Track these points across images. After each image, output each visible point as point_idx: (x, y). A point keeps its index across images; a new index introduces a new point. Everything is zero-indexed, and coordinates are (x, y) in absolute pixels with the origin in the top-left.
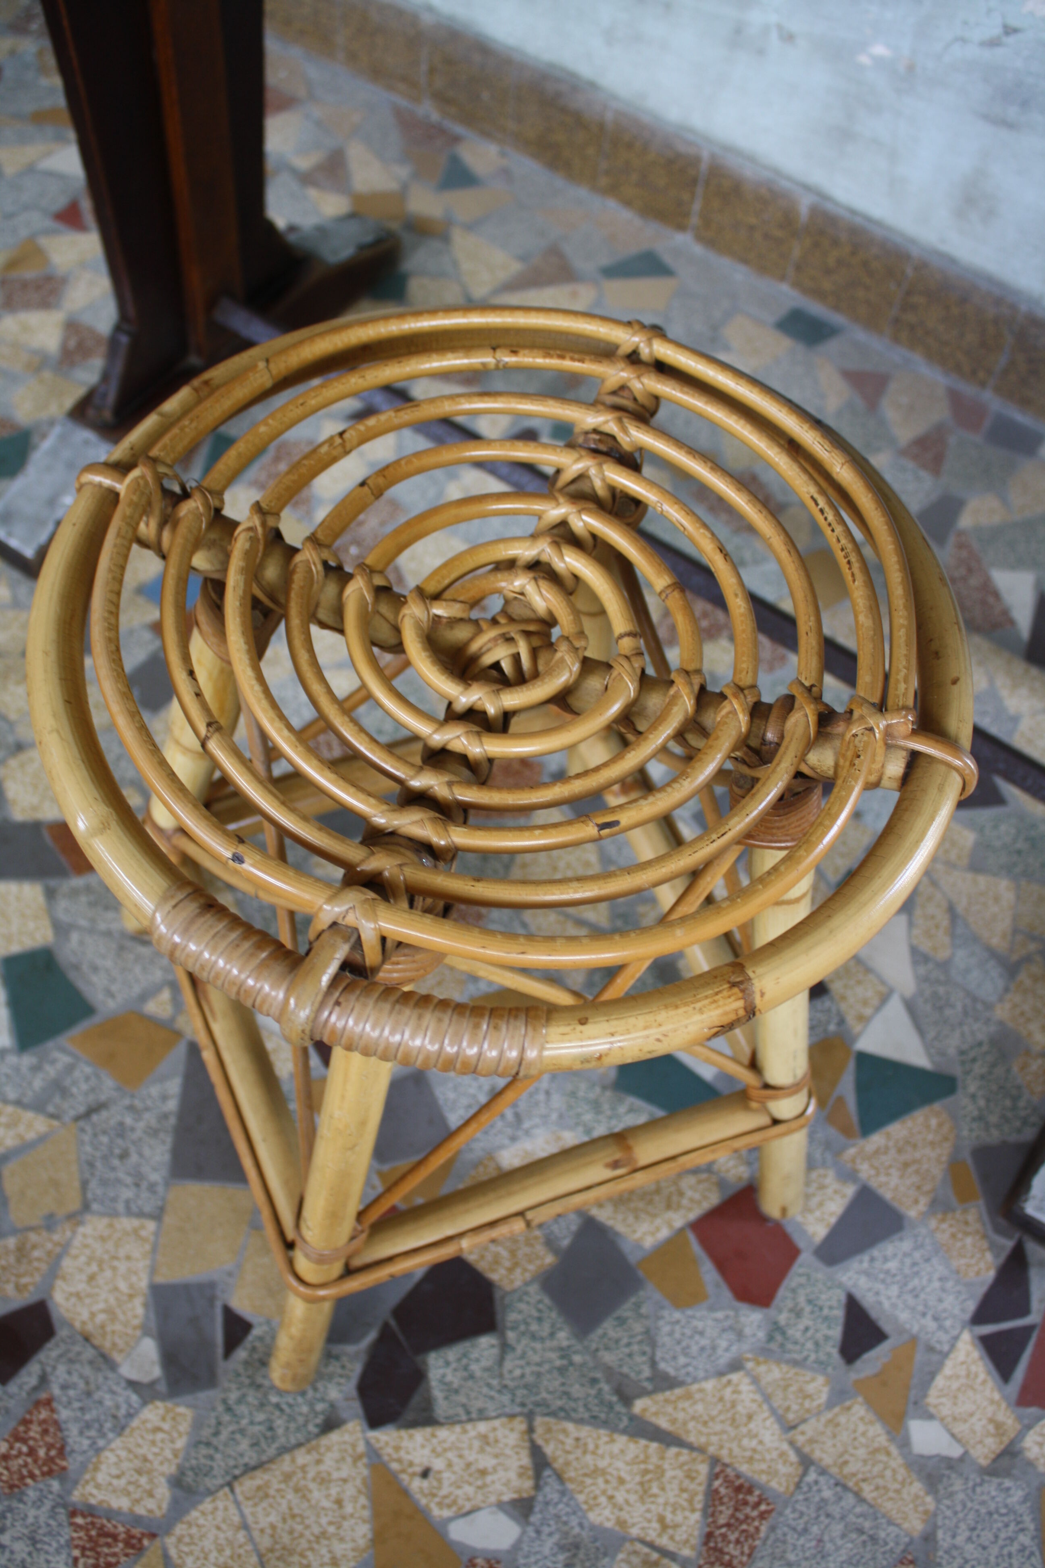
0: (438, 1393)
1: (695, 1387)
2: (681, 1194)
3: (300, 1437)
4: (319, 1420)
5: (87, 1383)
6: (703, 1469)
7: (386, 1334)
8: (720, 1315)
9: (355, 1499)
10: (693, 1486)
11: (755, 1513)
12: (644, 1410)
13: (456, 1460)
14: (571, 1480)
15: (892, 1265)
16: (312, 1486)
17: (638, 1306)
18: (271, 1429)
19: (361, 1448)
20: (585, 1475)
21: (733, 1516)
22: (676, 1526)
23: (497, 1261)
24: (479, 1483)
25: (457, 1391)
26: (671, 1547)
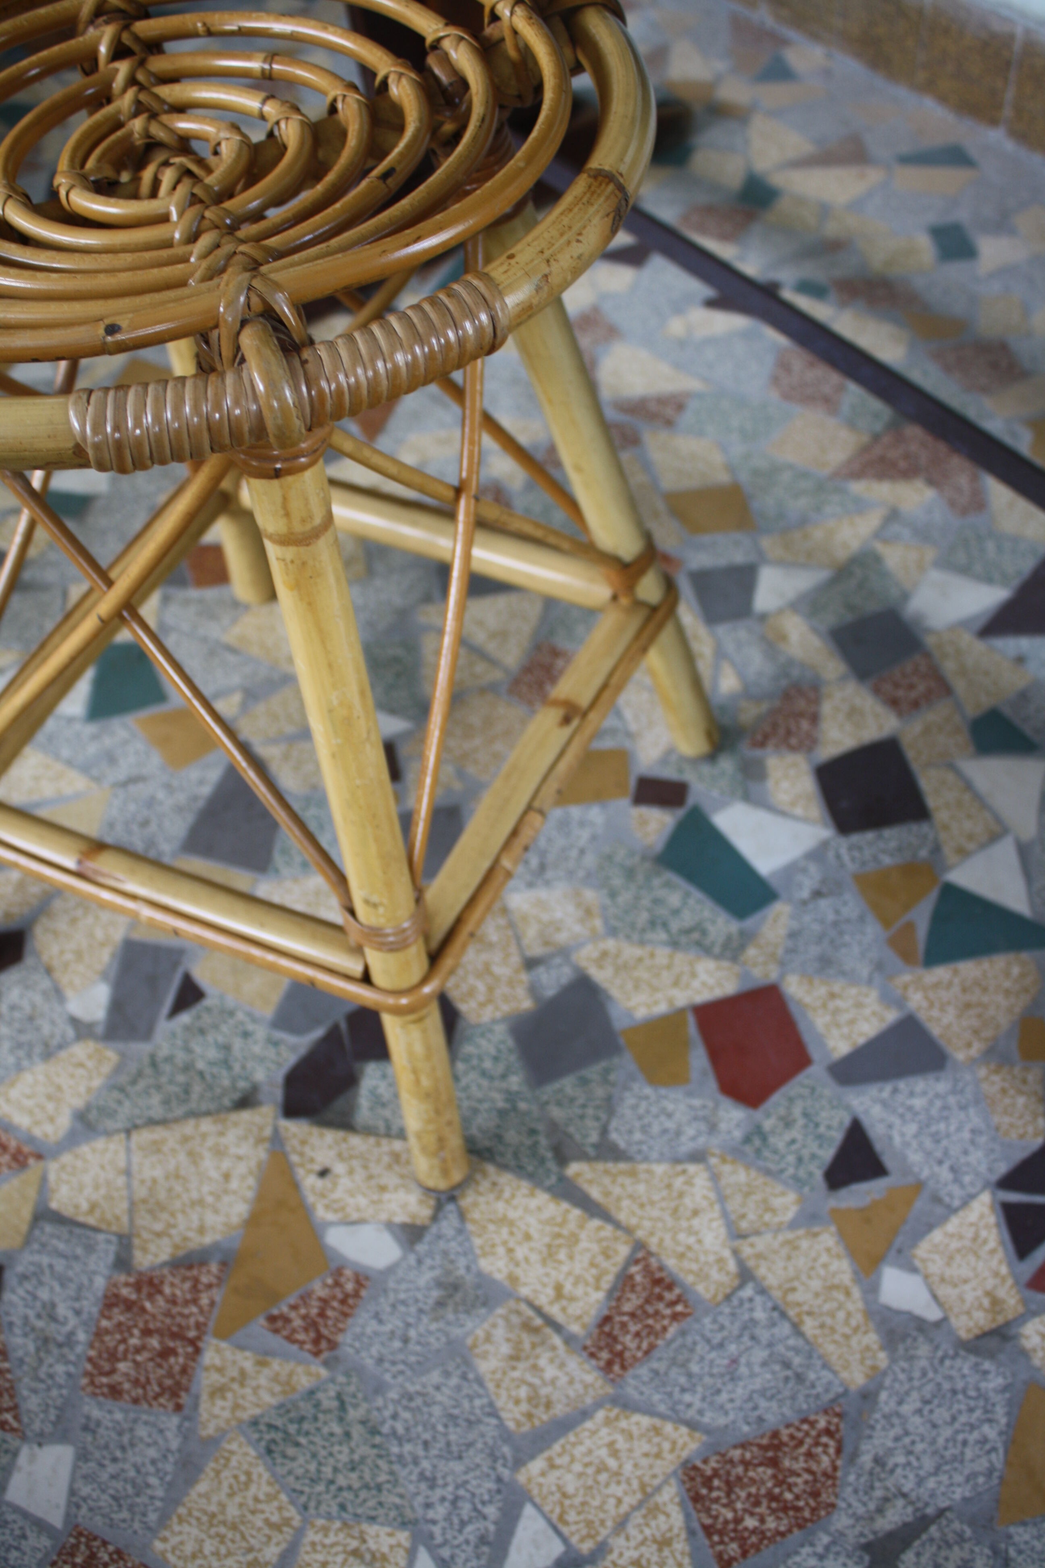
0: (364, 1102)
1: (643, 1167)
2: (694, 975)
3: (212, 1106)
4: (237, 1096)
5: (34, 1009)
6: (623, 1251)
7: (333, 1035)
8: (697, 1102)
9: (243, 1178)
10: (605, 1264)
11: (668, 1312)
12: (578, 1175)
14: (474, 1222)
15: (918, 1103)
16: (207, 1155)
17: (607, 1071)
18: (186, 1092)
19: (268, 1132)
20: (491, 1221)
21: (641, 1307)
22: (572, 1299)
23: (471, 993)
24: (375, 1197)
25: (384, 1105)
26: (560, 1318)
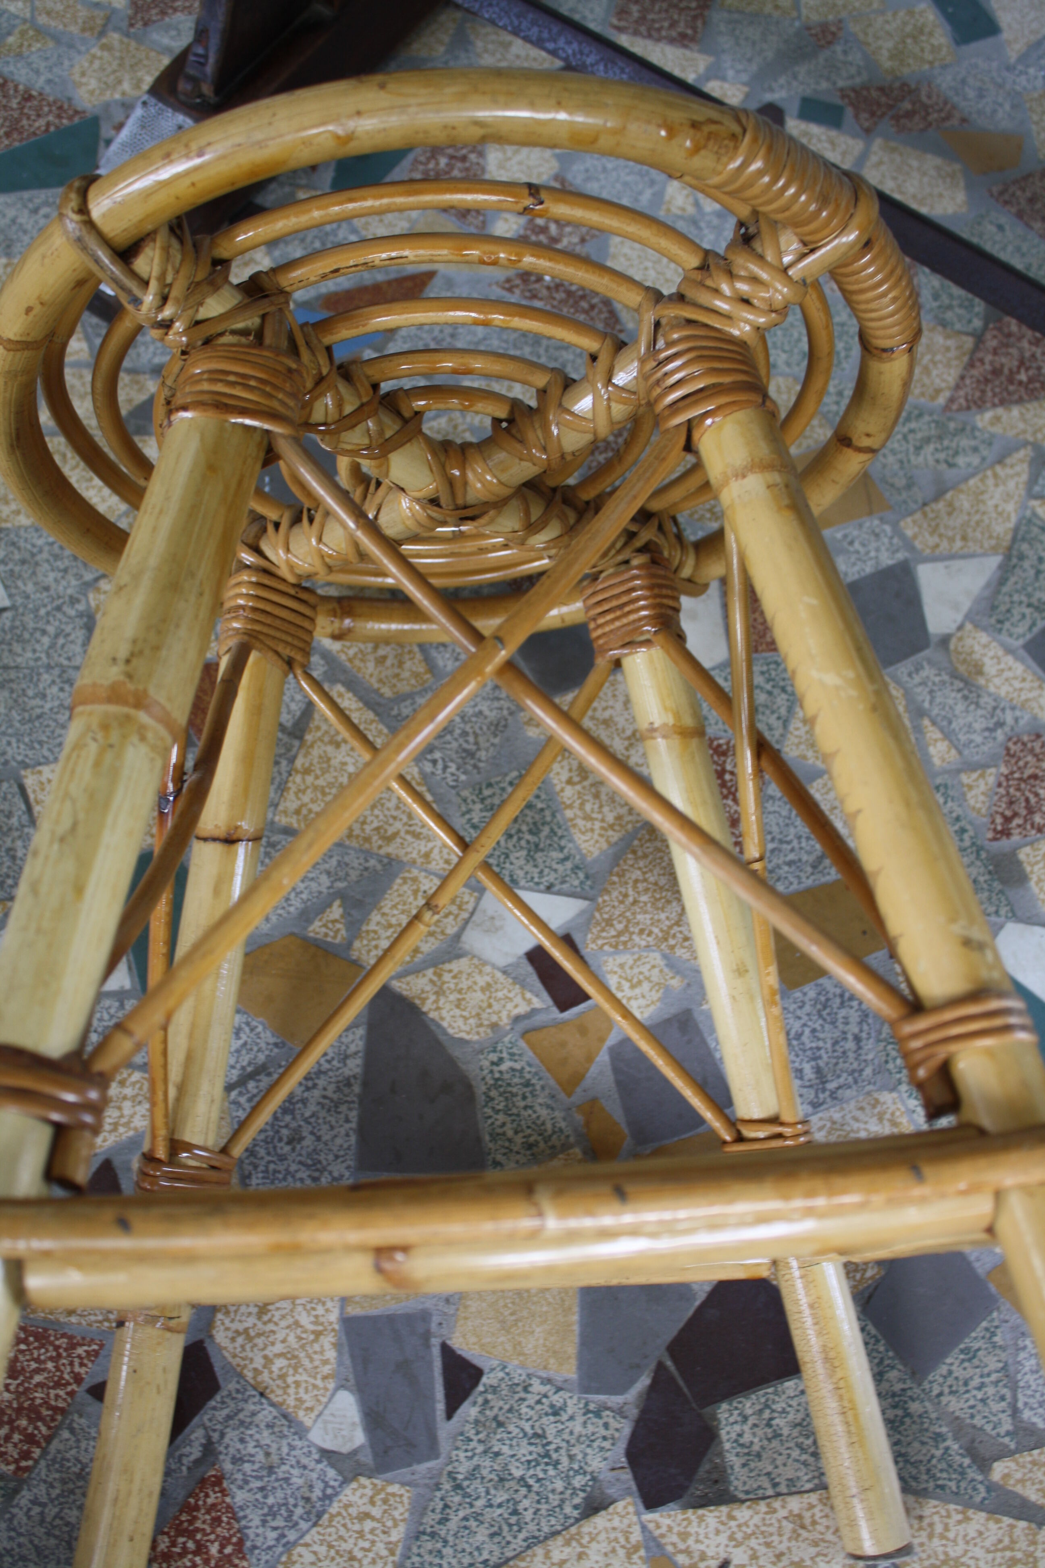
0: (733, 1459)
3: (555, 1523)
4: (579, 1499)
5: (268, 1454)
7: (661, 1379)
12: (1006, 1476)
13: (762, 1550)
17: (991, 1332)
18: (515, 1512)
19: (636, 1536)
25: (758, 1456)
